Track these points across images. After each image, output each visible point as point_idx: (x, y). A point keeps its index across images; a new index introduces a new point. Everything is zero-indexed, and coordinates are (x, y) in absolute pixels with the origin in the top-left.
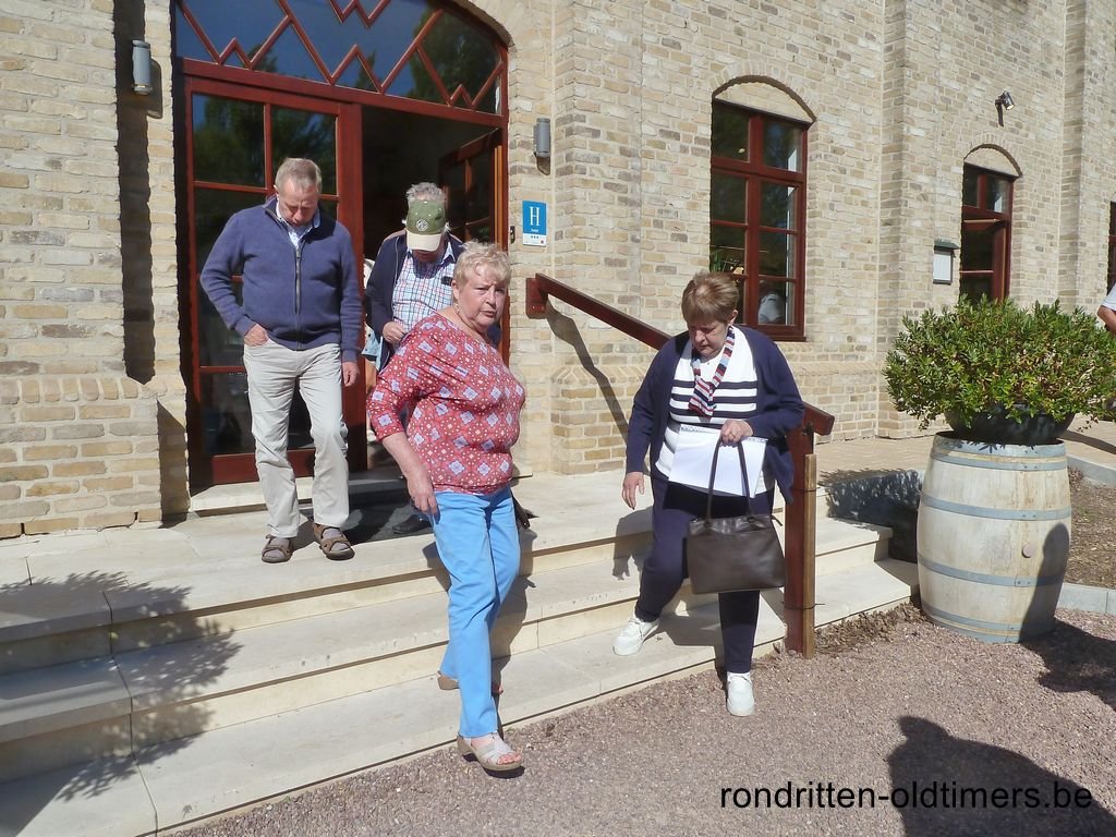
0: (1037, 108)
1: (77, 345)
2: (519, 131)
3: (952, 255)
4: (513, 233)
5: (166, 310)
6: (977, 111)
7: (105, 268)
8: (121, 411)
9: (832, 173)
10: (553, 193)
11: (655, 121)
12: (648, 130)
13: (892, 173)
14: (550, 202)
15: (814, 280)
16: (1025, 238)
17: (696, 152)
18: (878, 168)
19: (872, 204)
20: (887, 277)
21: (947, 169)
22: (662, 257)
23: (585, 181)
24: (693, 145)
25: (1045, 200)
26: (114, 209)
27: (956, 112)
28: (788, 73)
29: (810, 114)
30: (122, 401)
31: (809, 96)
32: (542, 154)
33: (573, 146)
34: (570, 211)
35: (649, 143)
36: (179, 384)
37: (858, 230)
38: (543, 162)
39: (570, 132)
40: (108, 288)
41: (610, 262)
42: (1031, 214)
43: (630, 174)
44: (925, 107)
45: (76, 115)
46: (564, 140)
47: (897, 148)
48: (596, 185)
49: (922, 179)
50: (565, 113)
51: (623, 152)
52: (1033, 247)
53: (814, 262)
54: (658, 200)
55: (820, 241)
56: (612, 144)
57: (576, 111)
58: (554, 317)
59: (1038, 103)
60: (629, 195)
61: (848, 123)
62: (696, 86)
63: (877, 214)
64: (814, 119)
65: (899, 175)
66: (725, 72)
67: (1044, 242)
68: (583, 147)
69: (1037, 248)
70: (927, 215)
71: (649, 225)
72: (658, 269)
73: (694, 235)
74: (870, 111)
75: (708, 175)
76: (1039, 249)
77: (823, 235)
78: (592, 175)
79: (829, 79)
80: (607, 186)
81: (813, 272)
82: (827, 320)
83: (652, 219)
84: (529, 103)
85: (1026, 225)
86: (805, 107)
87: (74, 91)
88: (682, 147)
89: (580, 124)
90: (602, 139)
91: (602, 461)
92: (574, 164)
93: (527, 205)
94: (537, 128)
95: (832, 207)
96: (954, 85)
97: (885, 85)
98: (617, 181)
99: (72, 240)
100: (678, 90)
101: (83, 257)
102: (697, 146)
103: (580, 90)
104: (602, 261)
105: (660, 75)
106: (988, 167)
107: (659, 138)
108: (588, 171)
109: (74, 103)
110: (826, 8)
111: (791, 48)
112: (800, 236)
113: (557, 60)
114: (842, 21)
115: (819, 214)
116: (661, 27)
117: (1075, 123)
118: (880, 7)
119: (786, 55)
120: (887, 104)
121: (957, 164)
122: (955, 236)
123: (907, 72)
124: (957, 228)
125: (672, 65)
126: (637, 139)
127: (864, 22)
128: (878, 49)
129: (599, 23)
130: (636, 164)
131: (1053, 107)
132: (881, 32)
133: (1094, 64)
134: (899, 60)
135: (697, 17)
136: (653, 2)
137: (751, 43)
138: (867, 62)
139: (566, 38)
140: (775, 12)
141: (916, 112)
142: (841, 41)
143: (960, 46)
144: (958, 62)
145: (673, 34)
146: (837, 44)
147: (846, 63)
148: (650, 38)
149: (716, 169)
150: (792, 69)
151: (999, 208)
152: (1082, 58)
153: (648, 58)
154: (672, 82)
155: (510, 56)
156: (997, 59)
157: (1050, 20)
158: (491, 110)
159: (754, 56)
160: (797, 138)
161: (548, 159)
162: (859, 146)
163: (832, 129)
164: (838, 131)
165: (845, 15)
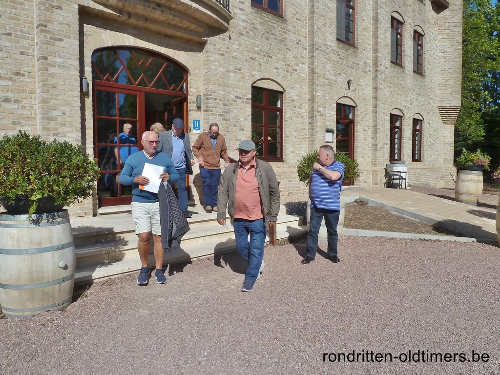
2: (191, 98)
3: (333, 133)
4: (190, 129)
5: (90, 154)
6: (341, 85)
9: (292, 108)
10: (202, 117)
11: (233, 93)
12: (231, 96)
13: (311, 107)
14: (201, 120)
15: (286, 142)
16: (359, 127)
17: (247, 103)
18: (307, 106)
19: (305, 117)
20: (310, 141)
21: (331, 105)
22: (237, 136)
23: (212, 114)
24: (246, 100)
25: (366, 114)
27: (333, 86)
28: (276, 76)
29: (284, 89)
31: (283, 84)
32: (199, 105)
33: (209, 103)
34: (207, 122)
35: (232, 100)
37: (300, 126)
38: (199, 108)
39: (207, 99)
42: (361, 119)
43: (226, 111)
44: (321, 86)
45: (70, 100)
46: (206, 101)
47: (312, 99)
48: (216, 115)
49: (321, 109)
50: (206, 93)
51: (224, 104)
52: (362, 130)
53: (286, 136)
54: (235, 118)
55: (288, 130)
56: (220, 102)
57: (209, 93)
59: (362, 82)
60: (226, 118)
61: (296, 92)
62: (246, 82)
63: (307, 121)
64: (285, 91)
65: (313, 108)
66: (256, 77)
67: (366, 128)
68: (211, 103)
69: (363, 130)
70: (323, 121)
71: (232, 126)
72: (235, 140)
73: (246, 129)
74: (304, 87)
75: (250, 110)
76: (364, 130)
77: (289, 128)
78: (214, 112)
79: (290, 78)
80: (218, 115)
81: (286, 140)
82: (291, 155)
83: (233, 124)
84: (195, 90)
85: (359, 122)
86: (282, 87)
87: (69, 93)
88: (242, 101)
89: (211, 96)
90: (217, 101)
92: (209, 109)
93: (194, 121)
94: (197, 97)
95: (291, 119)
96: (332, 77)
97: (309, 79)
98: (222, 113)
99: (68, 135)
100: (241, 84)
103: (210, 86)
105: (235, 79)
106: (346, 104)
107: (235, 99)
109: (69, 96)
110: (288, 55)
111: (277, 68)
112: (281, 128)
113: (203, 77)
114: (293, 59)
115: (287, 121)
116: (235, 64)
117: (375, 88)
118: (306, 54)
119: (275, 71)
120: (309, 85)
121: (334, 103)
122: (333, 126)
123: (315, 75)
124: (335, 124)
125: (239, 76)
126: (228, 100)
127: (301, 59)
128: (306, 67)
129: (216, 66)
130: (228, 108)
131: (368, 83)
132: (307, 61)
133: (381, 68)
134: (312, 71)
135: (246, 61)
136: (232, 57)
137: (264, 68)
138: (302, 72)
139: (206, 70)
140: (271, 57)
141: (318, 88)
142: (294, 65)
143: (334, 64)
144: (333, 70)
145: (239, 66)
146: (292, 67)
147: (295, 72)
148: (231, 68)
149: (253, 107)
150: (277, 75)
151: (351, 117)
152: (377, 66)
153: (231, 74)
154: (239, 81)
155: (188, 75)
156: (347, 68)
157: (366, 54)
158: (183, 91)
159: (265, 72)
160: (280, 96)
161: (201, 107)
162: (300, 99)
163: (291, 94)
164: (293, 94)
165: (295, 57)
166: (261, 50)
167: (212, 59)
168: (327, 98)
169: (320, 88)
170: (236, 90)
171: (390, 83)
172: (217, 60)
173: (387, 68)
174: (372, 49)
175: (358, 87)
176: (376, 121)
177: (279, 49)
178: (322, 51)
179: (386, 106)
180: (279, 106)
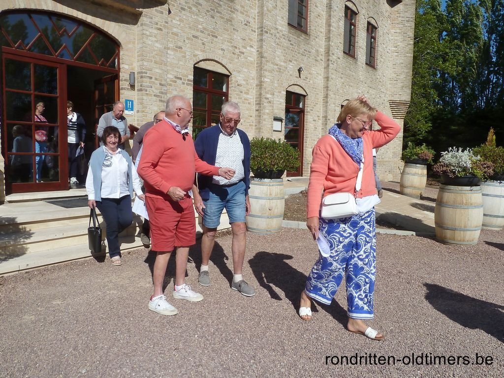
0: (313, 72)
2: (124, 75)
3: (282, 122)
6: (291, 72)
9: (237, 93)
10: (136, 97)
11: (172, 73)
12: (170, 76)
13: (258, 93)
14: (135, 100)
16: (309, 117)
17: (188, 84)
18: (254, 91)
19: (252, 103)
20: (257, 129)
21: (280, 92)
23: (147, 94)
25: (316, 104)
27: (283, 73)
28: (221, 58)
29: (230, 72)
31: (229, 66)
32: (131, 84)
33: (143, 82)
34: (142, 104)
35: (171, 81)
36: (2, 158)
37: (247, 112)
38: (132, 87)
39: (142, 77)
42: (311, 109)
43: (163, 92)
44: (270, 71)
46: (140, 79)
47: (260, 85)
48: (151, 95)
49: (269, 96)
50: (140, 71)
51: (161, 84)
52: (312, 120)
56: (156, 82)
57: (144, 70)
59: (314, 70)
60: (163, 99)
61: (243, 76)
62: (187, 62)
63: (254, 107)
64: (231, 74)
65: (260, 94)
66: (198, 58)
67: (316, 118)
68: (146, 82)
70: (271, 108)
75: (192, 92)
76: (315, 121)
78: (149, 92)
79: (236, 60)
80: (154, 96)
84: (127, 66)
85: (309, 112)
86: (228, 70)
88: (182, 82)
89: (145, 75)
90: (153, 80)
92: (143, 88)
93: (126, 101)
94: (130, 75)
96: (282, 64)
97: (257, 63)
98: (159, 94)
102: (188, 82)
103: (145, 63)
105: (175, 58)
106: (295, 92)
107: (174, 79)
108: (148, 90)
110: (235, 36)
111: (222, 50)
113: (138, 52)
114: (241, 41)
116: (175, 42)
117: (326, 78)
118: (255, 36)
119: (221, 52)
120: (257, 70)
121: (284, 91)
122: (282, 115)
123: (263, 59)
124: (284, 112)
125: (179, 55)
126: (166, 80)
127: (249, 41)
128: (254, 50)
129: (152, 41)
130: (166, 88)
131: (319, 72)
132: (256, 45)
133: (333, 58)
134: (261, 55)
135: (188, 38)
136: (172, 33)
137: (208, 48)
138: (250, 55)
139: (140, 45)
140: (217, 37)
141: (267, 73)
142: (241, 48)
143: (284, 50)
144: (284, 56)
145: (180, 44)
146: (239, 49)
147: (242, 55)
148: (171, 45)
149: (195, 90)
150: (223, 57)
151: (301, 106)
152: (329, 56)
153: (169, 52)
154: (179, 60)
155: (120, 49)
156: (298, 55)
157: (318, 42)
158: (114, 67)
159: (209, 52)
160: (225, 80)
161: (134, 86)
162: (247, 84)
163: (237, 78)
164: (239, 78)
165: (242, 39)
166: (204, 29)
167: (148, 33)
168: (276, 85)
169: (269, 74)
170: (176, 69)
171: (342, 74)
172: (154, 34)
173: (339, 58)
174: (324, 38)
175: (309, 75)
176: (326, 112)
177: (224, 29)
178: (272, 34)
179: (337, 97)
180: (224, 90)
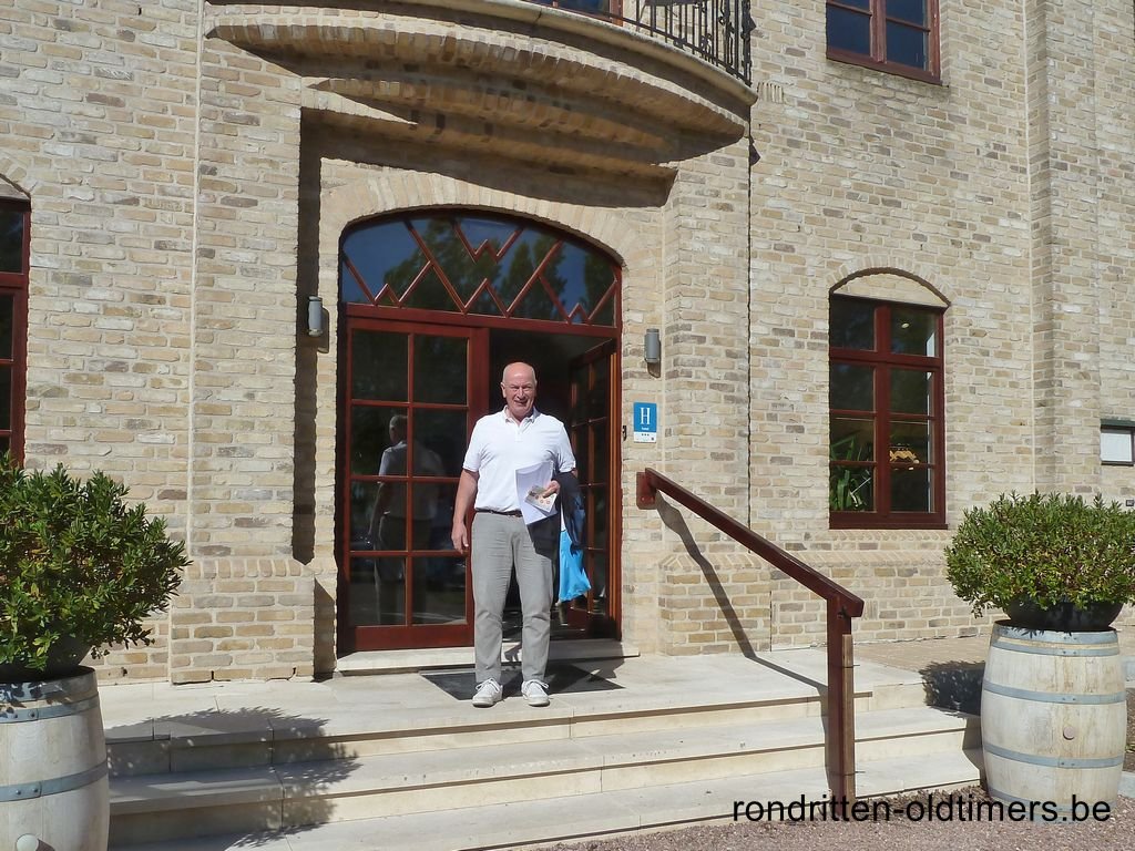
1: (259, 535)
2: (631, 340)
3: (1132, 433)
4: (625, 432)
5: (326, 504)
7: (282, 474)
8: (288, 586)
9: (974, 356)
10: (664, 394)
11: (767, 320)
12: (758, 328)
13: (1044, 352)
14: (661, 402)
15: (955, 466)
17: (812, 347)
18: (1030, 347)
19: (1023, 384)
20: (1043, 461)
22: (777, 450)
23: (691, 383)
24: (809, 339)
26: (289, 428)
28: (915, 262)
29: (944, 299)
30: (288, 578)
31: (941, 282)
32: (651, 361)
33: (679, 353)
34: (677, 411)
35: (761, 342)
36: (332, 565)
37: (1007, 412)
38: (654, 367)
39: (676, 340)
40: (283, 489)
41: (716, 457)
43: (736, 375)
44: (1082, 282)
45: (266, 358)
46: (673, 347)
47: (1048, 327)
48: (702, 386)
49: (1080, 356)
50: (673, 323)
51: (729, 354)
53: (954, 447)
54: (772, 394)
55: (959, 426)
56: (717, 348)
57: (682, 322)
58: (663, 508)
60: (736, 394)
61: (989, 305)
62: (811, 284)
63: (1031, 395)
64: (949, 304)
65: (1051, 354)
66: (844, 268)
68: (689, 352)
70: (1090, 394)
71: (762, 419)
72: (773, 460)
73: (810, 426)
74: (1017, 290)
75: (826, 368)
77: (962, 419)
78: (697, 377)
79: (965, 263)
80: (712, 386)
81: (953, 457)
83: (765, 413)
84: (640, 315)
86: (937, 293)
87: (267, 340)
88: (796, 342)
89: (686, 332)
90: (708, 344)
91: (706, 644)
92: (681, 369)
93: (637, 407)
94: (647, 337)
95: (973, 390)
96: (1125, 253)
97: (1034, 262)
98: (723, 382)
99: (259, 453)
100: (792, 290)
101: (266, 465)
102: (813, 341)
104: (708, 455)
105: (773, 278)
107: (772, 336)
108: (694, 374)
109: (265, 349)
110: (958, 194)
111: (918, 237)
112: (939, 420)
113: (666, 277)
114: (977, 204)
115: (958, 399)
116: (773, 234)
118: (1025, 184)
119: (913, 245)
120: (1036, 283)
122: (1134, 412)
123: (1056, 249)
125: (785, 267)
126: (746, 342)
127: (1006, 201)
128: (1023, 227)
129: (704, 242)
130: (745, 364)
132: (1028, 210)
134: (1046, 237)
135: (811, 220)
136: (764, 212)
137: (872, 237)
138: (1010, 241)
139: (674, 257)
140: (898, 205)
141: (1070, 289)
142: (978, 223)
145: (786, 238)
146: (973, 227)
147: (984, 245)
148: (759, 246)
149: (834, 360)
150: (918, 257)
153: (755, 263)
154: (786, 282)
155: (623, 274)
158: (610, 321)
159: (875, 250)
160: (933, 322)
161: (659, 364)
162: (1004, 327)
163: (971, 312)
164: (977, 313)
165: (983, 198)
166: (859, 186)
167: (692, 222)
168: (1104, 321)
169: (1077, 289)
170: (777, 308)
172: (709, 223)
177: (923, 178)
178: (1081, 171)
180: (931, 352)
